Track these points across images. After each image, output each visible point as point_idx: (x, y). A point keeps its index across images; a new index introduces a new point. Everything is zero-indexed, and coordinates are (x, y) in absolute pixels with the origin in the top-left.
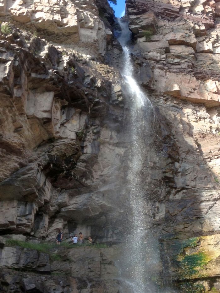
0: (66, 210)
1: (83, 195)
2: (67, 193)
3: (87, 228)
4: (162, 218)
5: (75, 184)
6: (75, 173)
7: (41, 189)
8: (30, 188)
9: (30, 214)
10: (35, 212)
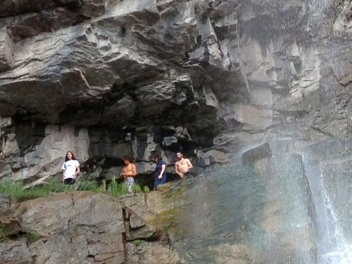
0: (6, 82)
1: (58, 32)
2: (5, 28)
3: (76, 134)
4: (312, 93)
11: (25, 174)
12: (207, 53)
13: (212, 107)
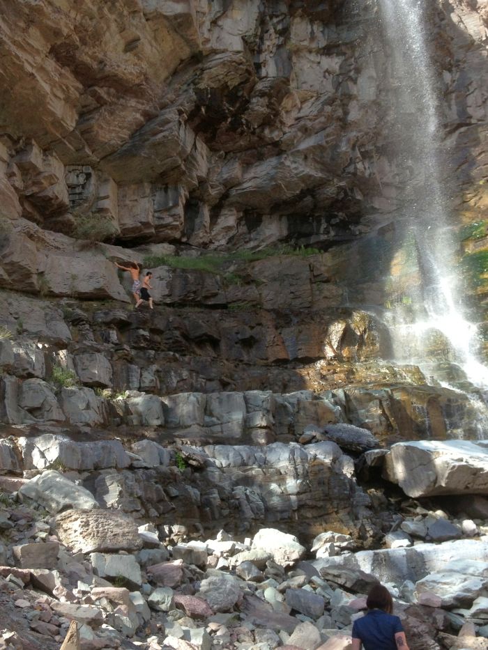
0: (239, 192)
1: (268, 160)
2: (237, 160)
3: (280, 220)
5: (249, 141)
6: (249, 119)
7: (190, 157)
8: (170, 159)
9: (176, 205)
10: (184, 202)
11: (252, 244)
12: (356, 168)
13: (359, 200)
